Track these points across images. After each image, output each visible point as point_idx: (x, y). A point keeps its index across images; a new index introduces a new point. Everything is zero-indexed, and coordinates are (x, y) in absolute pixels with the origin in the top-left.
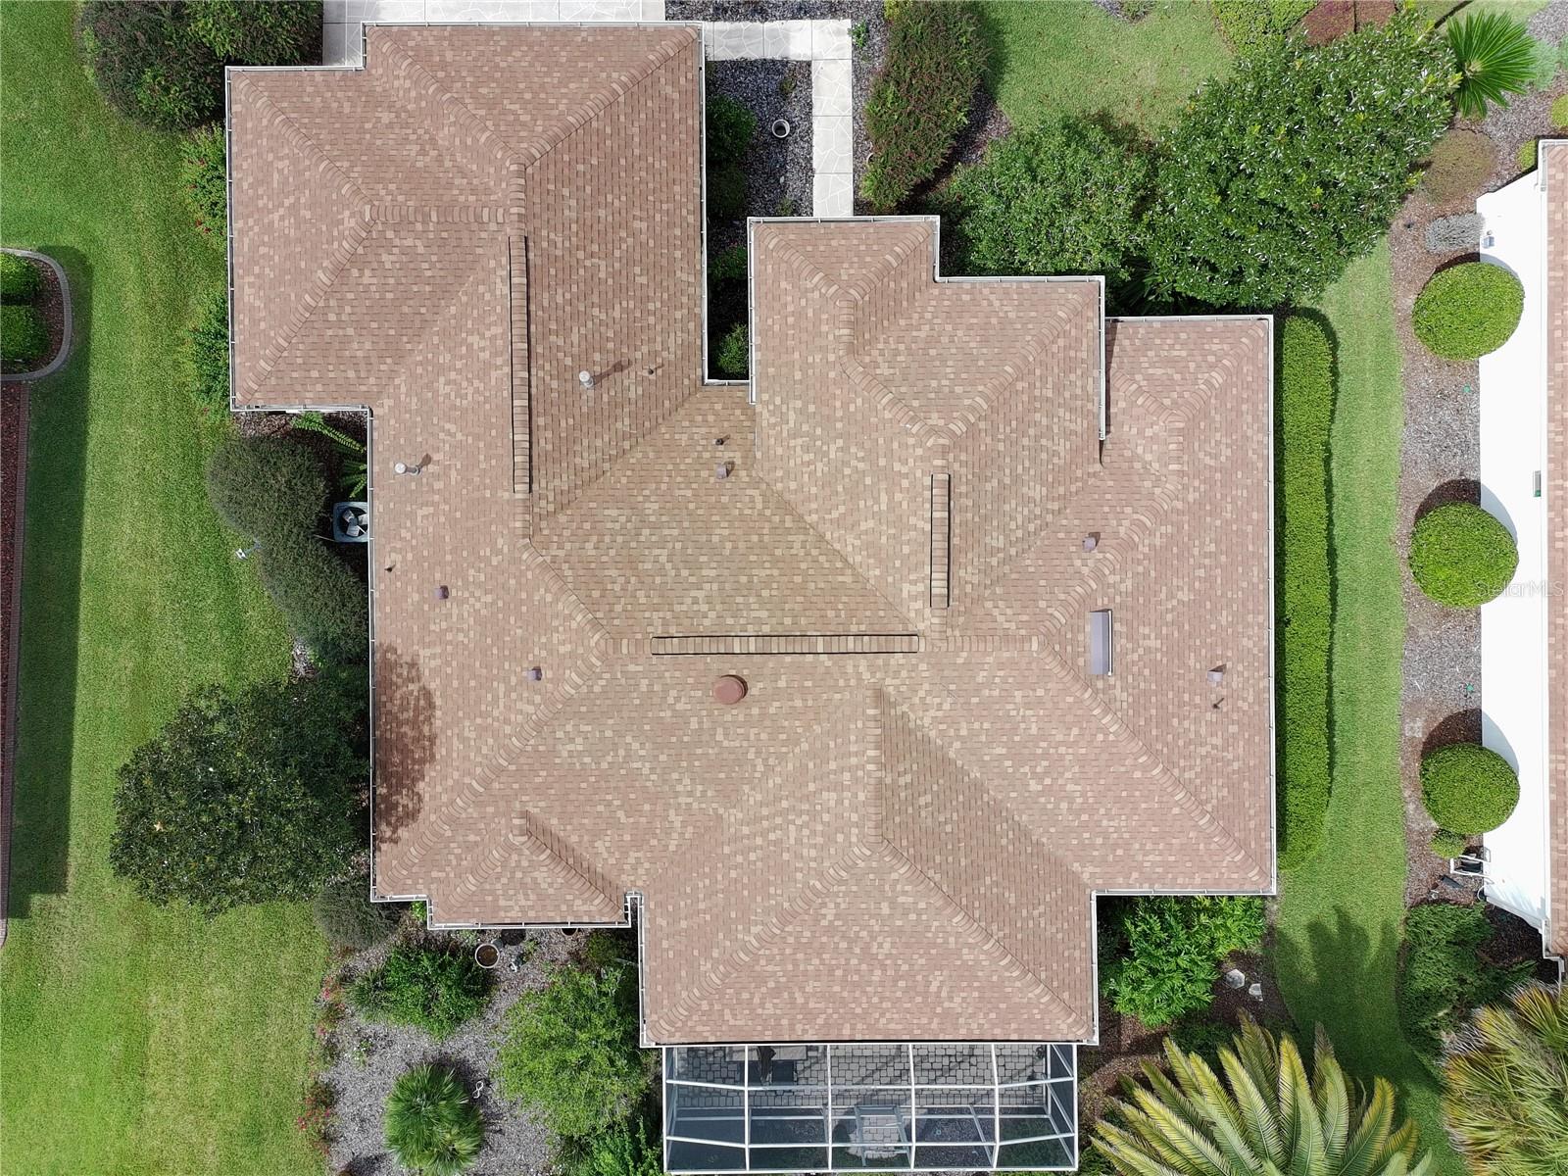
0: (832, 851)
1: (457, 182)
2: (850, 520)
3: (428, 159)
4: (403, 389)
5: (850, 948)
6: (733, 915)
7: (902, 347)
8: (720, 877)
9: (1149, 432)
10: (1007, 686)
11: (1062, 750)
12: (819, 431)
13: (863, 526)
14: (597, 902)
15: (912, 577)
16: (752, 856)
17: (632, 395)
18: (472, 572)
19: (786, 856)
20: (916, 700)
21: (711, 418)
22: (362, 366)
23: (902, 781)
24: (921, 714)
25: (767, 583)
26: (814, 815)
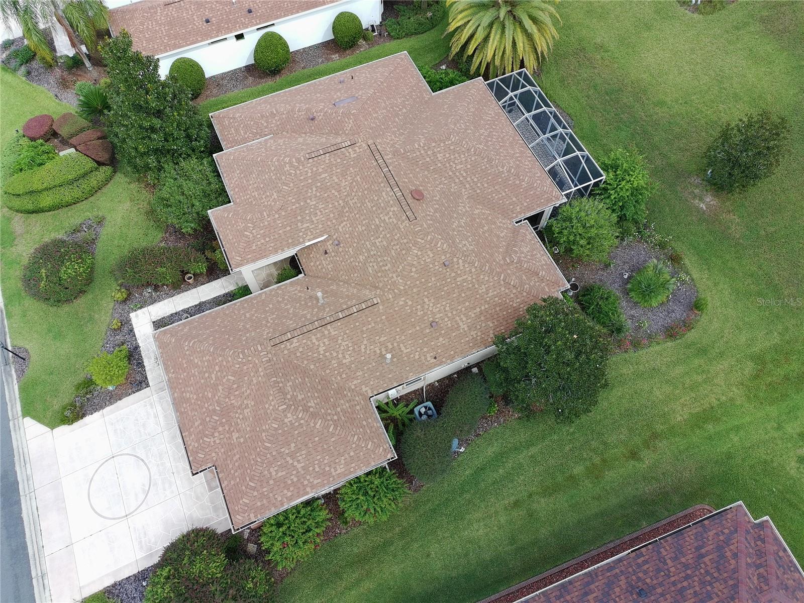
0: (458, 149)
1: (255, 382)
2: (336, 187)
3: (249, 402)
4: (355, 382)
6: (500, 180)
7: (264, 197)
8: (490, 190)
9: (265, 124)
11: (387, 104)
12: (307, 212)
13: (336, 180)
15: (348, 154)
16: (476, 180)
18: (419, 313)
19: (469, 166)
21: (318, 263)
25: (373, 200)
26: (449, 160)
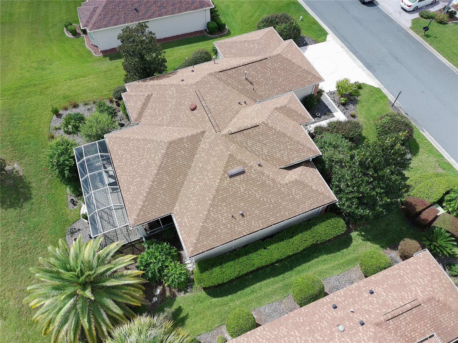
0: (164, 138)
5: (140, 156)
7: (282, 118)
8: (149, 130)
9: (293, 176)
10: (217, 155)
11: (206, 178)
12: (256, 111)
13: (240, 120)
14: (136, 116)
15: (233, 128)
16: (156, 132)
17: (247, 87)
19: (159, 134)
20: (205, 141)
22: (230, 53)
23: (185, 144)
24: (203, 144)
25: (219, 108)
26: (171, 134)
